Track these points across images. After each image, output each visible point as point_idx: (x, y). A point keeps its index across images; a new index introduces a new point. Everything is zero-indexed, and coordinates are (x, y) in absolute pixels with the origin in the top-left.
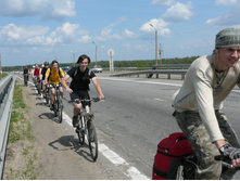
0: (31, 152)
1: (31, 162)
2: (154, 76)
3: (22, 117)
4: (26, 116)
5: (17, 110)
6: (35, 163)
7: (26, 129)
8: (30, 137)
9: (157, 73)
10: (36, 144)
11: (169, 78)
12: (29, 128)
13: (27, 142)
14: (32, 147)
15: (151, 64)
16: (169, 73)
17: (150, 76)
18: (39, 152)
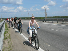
0: (10, 42)
1: (10, 45)
2: (45, 21)
3: (7, 32)
4: (8, 32)
5: (6, 30)
6: (11, 45)
7: (8, 36)
8: (10, 38)
9: (46, 21)
10: (11, 40)
11: (49, 22)
12: (10, 36)
13: (9, 40)
14: (10, 41)
15: (44, 18)
16: (49, 21)
17: (44, 22)
18: (12, 42)
